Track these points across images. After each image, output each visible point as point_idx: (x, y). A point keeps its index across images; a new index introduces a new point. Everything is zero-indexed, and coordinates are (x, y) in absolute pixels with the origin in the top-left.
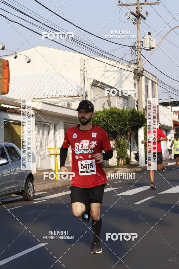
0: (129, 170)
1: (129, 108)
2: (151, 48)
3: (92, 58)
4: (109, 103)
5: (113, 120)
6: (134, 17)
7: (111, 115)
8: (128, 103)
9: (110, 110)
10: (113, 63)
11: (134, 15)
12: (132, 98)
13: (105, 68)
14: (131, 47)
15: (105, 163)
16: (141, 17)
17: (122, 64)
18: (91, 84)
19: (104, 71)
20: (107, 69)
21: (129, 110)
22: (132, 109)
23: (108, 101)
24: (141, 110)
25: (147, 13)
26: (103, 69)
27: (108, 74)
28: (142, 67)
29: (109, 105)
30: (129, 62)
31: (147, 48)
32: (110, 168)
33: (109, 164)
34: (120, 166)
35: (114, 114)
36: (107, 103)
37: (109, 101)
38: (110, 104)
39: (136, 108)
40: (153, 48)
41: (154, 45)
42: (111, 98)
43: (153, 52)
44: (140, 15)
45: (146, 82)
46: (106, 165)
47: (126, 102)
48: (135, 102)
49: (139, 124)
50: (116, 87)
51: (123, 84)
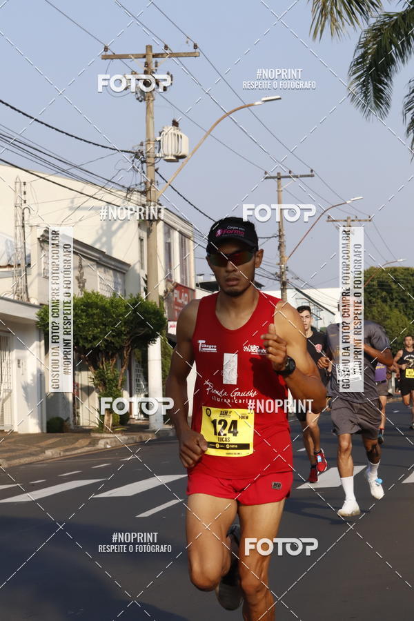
0: (126, 437)
1: (128, 293)
2: (178, 158)
3: (41, 177)
4: (81, 281)
5: (90, 323)
7: (86, 311)
8: (124, 281)
9: (82, 298)
10: (90, 190)
12: (135, 271)
13: (72, 202)
14: (132, 153)
15: (71, 423)
17: (110, 192)
18: (39, 239)
19: (71, 208)
20: (77, 202)
21: (127, 300)
22: (135, 296)
23: (78, 278)
24: (154, 299)
26: (68, 203)
27: (79, 214)
28: (158, 201)
29: (82, 287)
30: (128, 189)
31: (168, 156)
32: (81, 435)
33: (81, 425)
34: (104, 429)
35: (92, 308)
36: (77, 282)
37: (81, 277)
38: (84, 286)
39: (143, 295)
40: (183, 157)
41: (185, 150)
42: (86, 270)
43: (183, 164)
45: (167, 234)
46: (72, 427)
47: (120, 280)
48: (142, 279)
49: (151, 332)
50: (97, 246)
51: (114, 240)
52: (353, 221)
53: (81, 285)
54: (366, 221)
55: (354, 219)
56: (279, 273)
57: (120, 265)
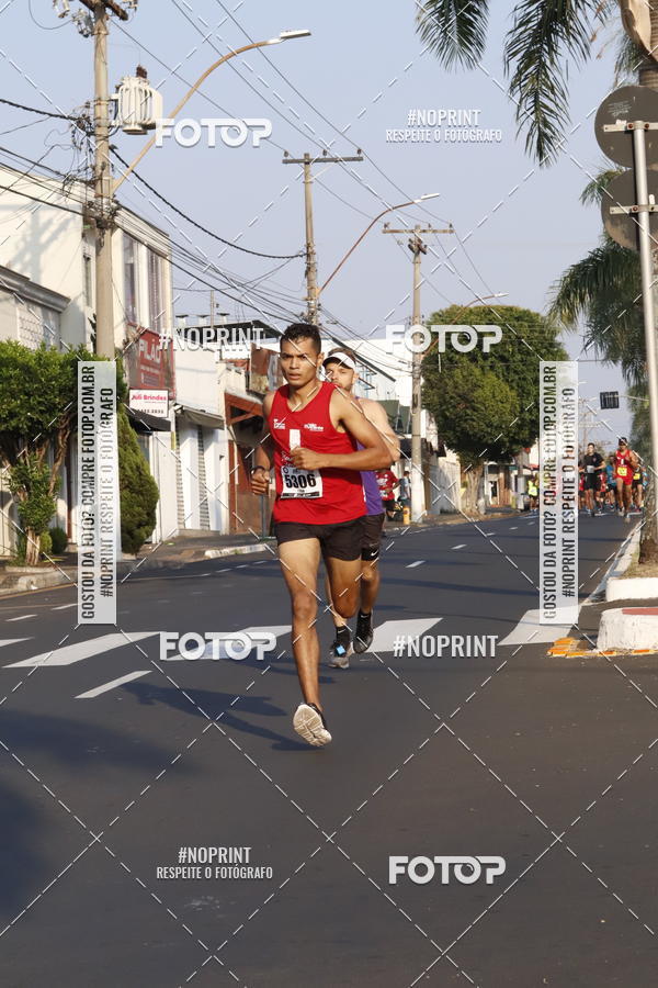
1: (65, 345)
2: (146, 127)
6: (85, 9)
8: (59, 325)
12: (78, 308)
14: (72, 119)
16: (109, 11)
17: (37, 183)
21: (63, 353)
22: (76, 348)
24: (106, 353)
28: (115, 196)
30: (66, 177)
31: (130, 125)
34: (27, 561)
35: (7, 366)
39: (90, 347)
40: (153, 126)
41: (155, 117)
43: (154, 140)
44: (107, 3)
45: (129, 250)
47: (52, 323)
48: (87, 322)
50: (16, 269)
51: (43, 258)
52: (424, 231)
54: (445, 231)
55: (426, 228)
56: (306, 314)
57: (52, 300)
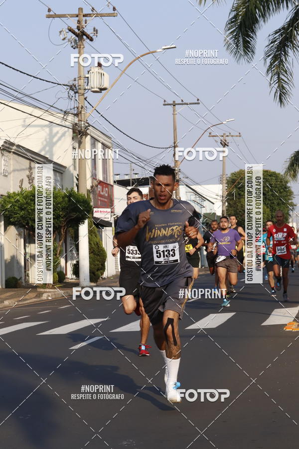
0: (62, 292)
1: (64, 188)
2: (102, 90)
3: (2, 103)
4: (31, 179)
6: (74, 36)
8: (62, 179)
9: (31, 191)
10: (38, 113)
11: (74, 33)
12: (70, 172)
13: (24, 121)
14: (68, 86)
15: (23, 281)
16: (85, 37)
17: (52, 115)
18: (0, 148)
19: (23, 126)
20: (28, 122)
21: (64, 192)
22: (69, 189)
23: (28, 177)
24: (83, 192)
25: (96, 31)
26: (21, 122)
27: (30, 130)
28: (87, 120)
29: (31, 183)
30: (65, 112)
31: (94, 88)
32: (31, 290)
33: (30, 282)
34: (47, 286)
36: (27, 179)
37: (31, 176)
39: (76, 189)
40: (105, 89)
41: (106, 84)
42: (34, 171)
43: (105, 95)
44: (84, 33)
45: (93, 145)
46: (24, 284)
47: (59, 178)
48: (74, 177)
49: (81, 216)
50: (42, 153)
51: (55, 149)
52: (227, 136)
53: (31, 181)
54: (237, 136)
55: (228, 134)
57: (59, 167)
